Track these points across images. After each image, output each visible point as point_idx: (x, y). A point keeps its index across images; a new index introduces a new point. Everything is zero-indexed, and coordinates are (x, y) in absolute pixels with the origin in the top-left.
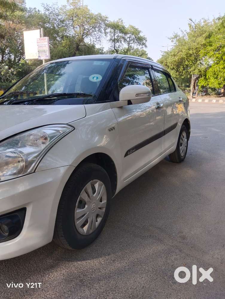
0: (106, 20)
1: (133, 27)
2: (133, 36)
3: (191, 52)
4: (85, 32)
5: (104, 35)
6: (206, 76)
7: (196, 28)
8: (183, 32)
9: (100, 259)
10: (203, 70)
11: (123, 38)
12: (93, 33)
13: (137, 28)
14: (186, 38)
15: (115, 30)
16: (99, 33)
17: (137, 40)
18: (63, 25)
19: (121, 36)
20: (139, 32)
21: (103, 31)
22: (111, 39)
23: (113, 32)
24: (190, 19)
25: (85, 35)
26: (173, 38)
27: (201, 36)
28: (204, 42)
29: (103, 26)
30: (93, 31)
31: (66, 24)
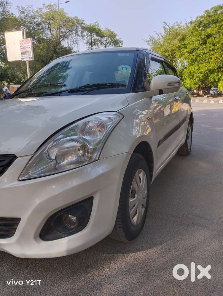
0: (82, 23)
1: (109, 31)
2: (109, 39)
3: (167, 54)
4: (62, 35)
5: (81, 38)
6: (182, 77)
7: (170, 32)
8: (158, 35)
9: (155, 249)
10: (179, 71)
11: (100, 41)
12: (70, 36)
13: (113, 31)
14: (162, 41)
15: (91, 33)
16: (76, 36)
17: (113, 42)
18: (39, 28)
19: (97, 40)
20: (115, 35)
21: (80, 34)
22: (88, 42)
23: (89, 35)
24: (164, 23)
25: (62, 38)
26: (149, 41)
27: (175, 38)
28: (179, 44)
29: (80, 29)
30: (70, 34)
31: (42, 27)
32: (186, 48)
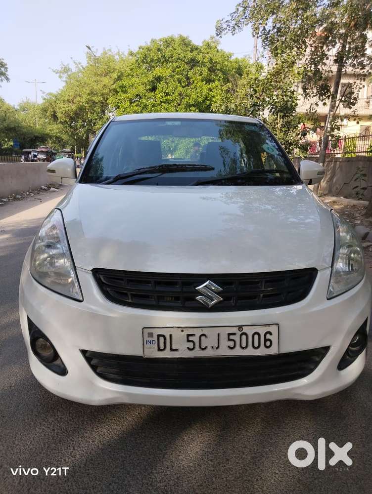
8: (76, 64)
32: (125, 92)
